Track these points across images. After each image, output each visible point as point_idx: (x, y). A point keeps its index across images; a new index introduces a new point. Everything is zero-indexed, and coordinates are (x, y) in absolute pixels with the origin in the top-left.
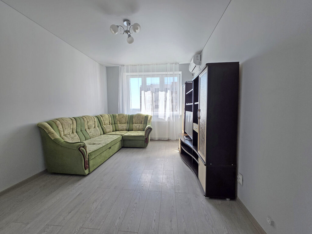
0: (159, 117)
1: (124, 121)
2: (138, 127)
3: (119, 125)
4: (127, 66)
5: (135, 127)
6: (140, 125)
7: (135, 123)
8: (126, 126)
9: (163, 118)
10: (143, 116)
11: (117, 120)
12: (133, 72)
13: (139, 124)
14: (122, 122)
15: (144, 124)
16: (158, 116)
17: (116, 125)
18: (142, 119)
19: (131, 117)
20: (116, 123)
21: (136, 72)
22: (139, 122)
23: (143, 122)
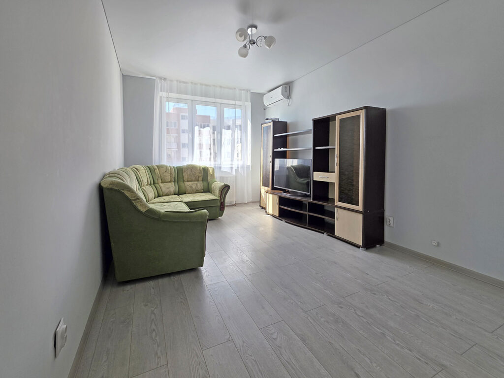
0: (222, 170)
1: (169, 178)
2: (194, 187)
3: (162, 185)
4: (171, 81)
5: (190, 187)
6: (197, 184)
7: (188, 181)
8: (174, 186)
9: (229, 170)
10: (200, 168)
11: (157, 177)
12: (181, 93)
13: (195, 181)
14: (167, 181)
15: (203, 180)
16: (220, 168)
17: (157, 185)
18: (199, 173)
19: (180, 170)
20: (156, 181)
21: (186, 94)
22: (194, 179)
23: (201, 179)
